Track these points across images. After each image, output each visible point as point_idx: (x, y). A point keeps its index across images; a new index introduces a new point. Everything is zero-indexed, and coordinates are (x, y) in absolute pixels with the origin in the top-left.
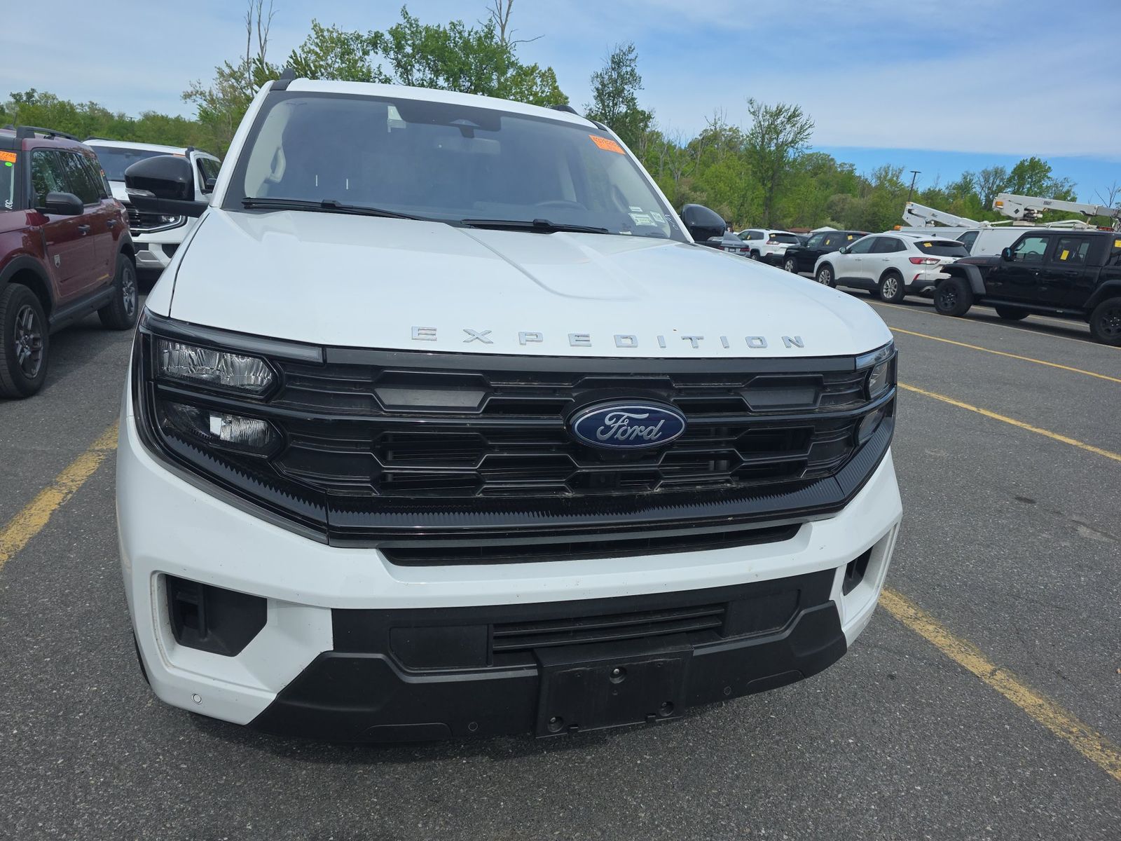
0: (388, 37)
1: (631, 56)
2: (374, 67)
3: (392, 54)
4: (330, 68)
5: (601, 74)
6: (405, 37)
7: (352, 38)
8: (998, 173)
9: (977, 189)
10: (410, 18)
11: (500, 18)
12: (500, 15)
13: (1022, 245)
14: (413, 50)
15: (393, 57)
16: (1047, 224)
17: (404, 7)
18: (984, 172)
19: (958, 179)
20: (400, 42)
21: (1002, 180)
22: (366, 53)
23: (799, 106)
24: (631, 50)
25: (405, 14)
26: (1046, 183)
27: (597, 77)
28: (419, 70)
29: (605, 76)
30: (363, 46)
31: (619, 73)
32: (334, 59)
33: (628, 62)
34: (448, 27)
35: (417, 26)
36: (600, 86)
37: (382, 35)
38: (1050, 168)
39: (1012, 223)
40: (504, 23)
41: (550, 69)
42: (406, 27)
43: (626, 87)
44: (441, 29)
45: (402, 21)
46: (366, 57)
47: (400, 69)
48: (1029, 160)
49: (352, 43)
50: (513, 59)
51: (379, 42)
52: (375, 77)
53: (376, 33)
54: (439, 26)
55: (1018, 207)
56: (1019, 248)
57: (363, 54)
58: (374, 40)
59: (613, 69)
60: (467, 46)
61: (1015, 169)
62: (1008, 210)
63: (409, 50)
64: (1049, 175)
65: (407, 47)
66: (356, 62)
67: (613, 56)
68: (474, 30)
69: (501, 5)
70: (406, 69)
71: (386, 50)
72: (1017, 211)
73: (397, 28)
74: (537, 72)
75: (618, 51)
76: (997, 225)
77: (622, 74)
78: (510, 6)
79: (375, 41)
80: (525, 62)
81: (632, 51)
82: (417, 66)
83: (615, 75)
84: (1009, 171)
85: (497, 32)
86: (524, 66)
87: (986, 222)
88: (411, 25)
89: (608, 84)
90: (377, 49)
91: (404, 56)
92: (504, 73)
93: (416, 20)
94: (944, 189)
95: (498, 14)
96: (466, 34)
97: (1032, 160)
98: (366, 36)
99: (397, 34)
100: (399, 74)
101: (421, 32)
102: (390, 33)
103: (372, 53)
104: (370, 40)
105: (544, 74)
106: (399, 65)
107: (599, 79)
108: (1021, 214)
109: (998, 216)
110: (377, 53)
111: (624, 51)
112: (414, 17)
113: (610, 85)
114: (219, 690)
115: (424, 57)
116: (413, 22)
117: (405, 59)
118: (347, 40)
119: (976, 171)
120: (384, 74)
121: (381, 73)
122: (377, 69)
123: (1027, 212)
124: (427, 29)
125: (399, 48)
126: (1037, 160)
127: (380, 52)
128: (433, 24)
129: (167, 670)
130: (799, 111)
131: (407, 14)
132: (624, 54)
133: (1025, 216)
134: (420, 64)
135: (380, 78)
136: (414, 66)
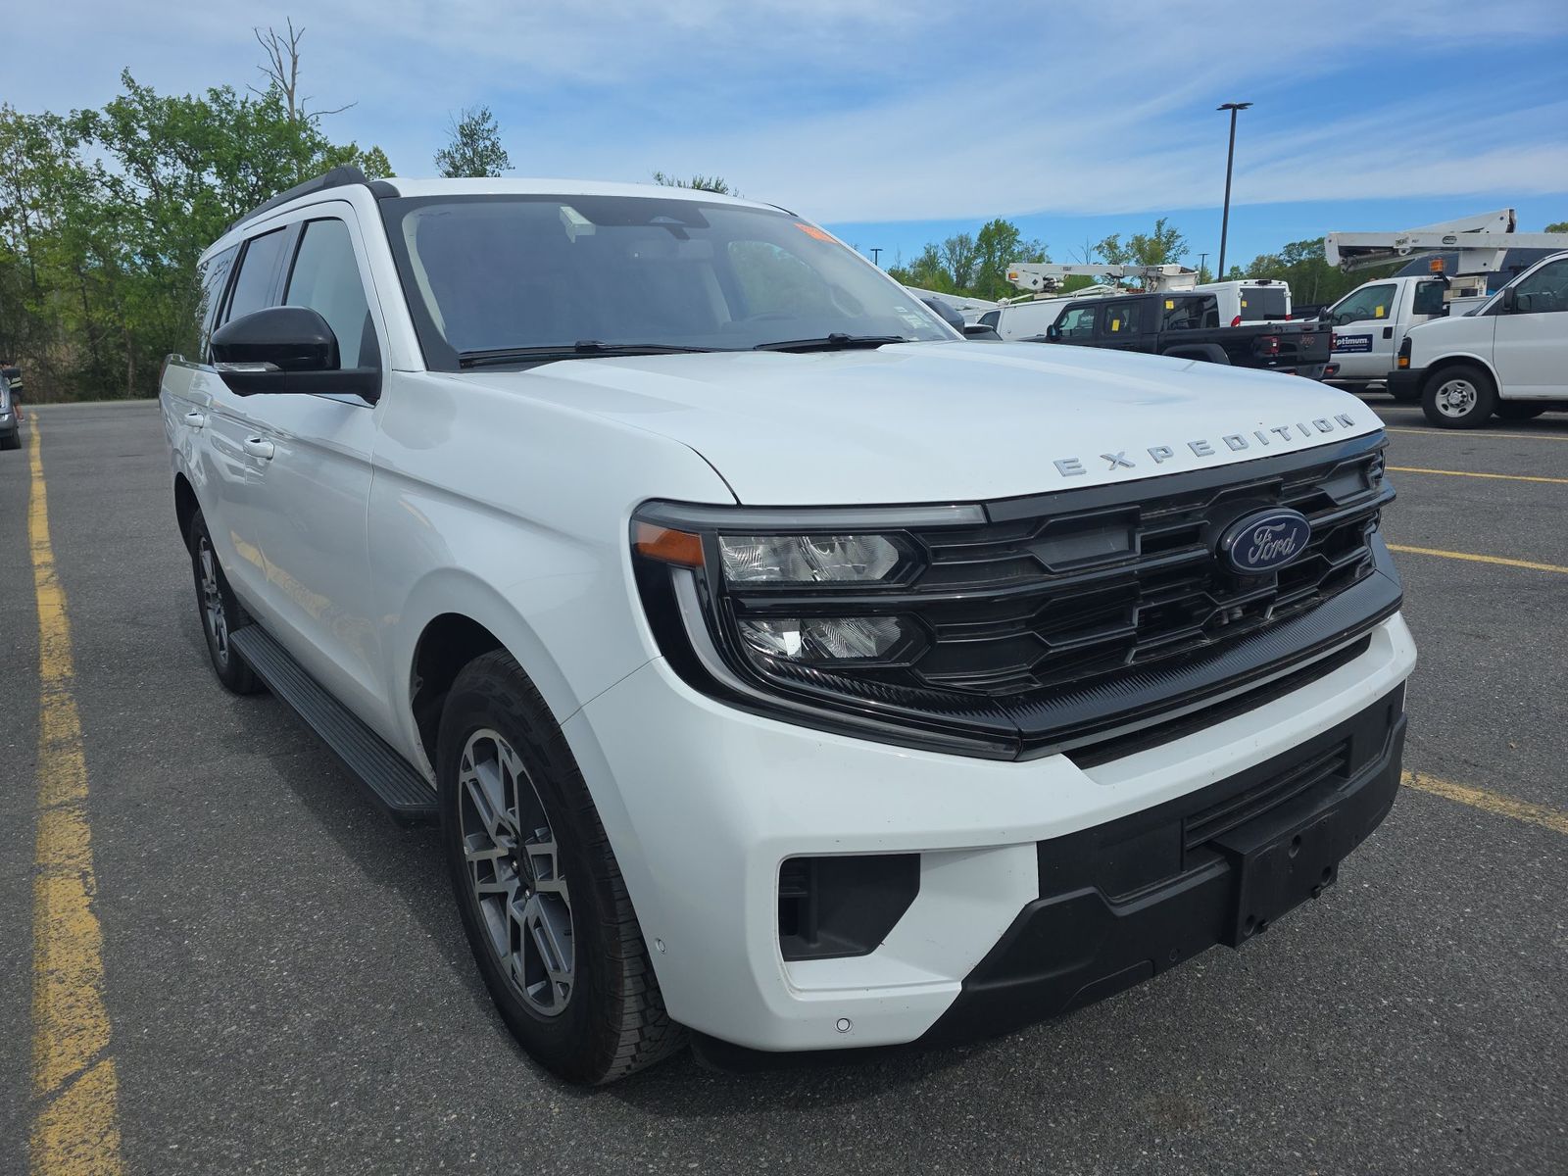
0: (105, 117)
1: (488, 126)
2: (88, 164)
3: (117, 144)
4: (10, 172)
5: (449, 152)
6: (134, 117)
7: (42, 123)
8: (963, 242)
9: (944, 264)
10: (138, 87)
11: (283, 81)
12: (282, 76)
13: (1066, 320)
14: (151, 134)
15: (118, 147)
16: (1074, 293)
17: (125, 71)
18: (947, 242)
19: (921, 254)
20: (128, 124)
21: (969, 250)
22: (71, 143)
23: (721, 179)
24: (485, 117)
25: (130, 83)
26: (1017, 249)
27: (444, 157)
28: (166, 164)
29: (455, 155)
30: (65, 133)
31: (474, 150)
32: (14, 157)
33: (485, 134)
34: (206, 98)
35: (153, 99)
36: (451, 169)
37: (96, 115)
38: (1017, 230)
39: (1033, 297)
40: (290, 87)
41: (376, 150)
42: (134, 101)
43: (488, 168)
44: (194, 102)
45: (126, 92)
46: (73, 149)
47: (134, 164)
48: (993, 223)
49: (44, 130)
50: (318, 138)
51: (91, 126)
52: (94, 180)
53: (85, 113)
54: (188, 97)
55: (1035, 277)
56: (1063, 324)
57: (66, 145)
58: (82, 124)
59: (465, 144)
60: (241, 125)
61: (980, 235)
62: (1025, 282)
63: (144, 135)
64: (1018, 238)
65: (139, 130)
66: (54, 158)
67: (462, 127)
68: (250, 101)
69: (280, 62)
70: (144, 163)
71: (106, 138)
72: (1035, 282)
73: (119, 103)
74: (357, 155)
75: (467, 120)
76: (1017, 302)
77: (480, 150)
78: (295, 63)
79: (85, 125)
80: (339, 142)
81: (488, 118)
82: (161, 158)
83: (469, 153)
84: (975, 238)
85: (284, 102)
86: (337, 147)
87: (1004, 299)
88: (142, 97)
89: (462, 166)
90: (90, 136)
91: (136, 146)
92: (307, 160)
93: (149, 91)
94: (908, 268)
95: (278, 75)
96: (238, 107)
97: (997, 222)
98: (67, 118)
99: (118, 110)
100: (132, 171)
101: (161, 108)
102: (108, 111)
103: (81, 142)
104: (75, 123)
105: (368, 159)
106: (132, 158)
107: (447, 159)
108: (1040, 285)
109: (1014, 291)
110: (91, 143)
111: (476, 118)
112: (146, 86)
113: (465, 168)
114: (881, 1001)
115: (173, 145)
116: (144, 93)
117: (139, 149)
118: (35, 125)
119: (939, 241)
120: (108, 173)
121: (103, 174)
122: (95, 167)
123: (1046, 282)
124: (171, 103)
125: (127, 132)
126: (1001, 222)
127: (97, 141)
128: (179, 95)
129: (796, 998)
130: (722, 185)
131: (133, 81)
132: (477, 122)
133: (1045, 286)
134: (165, 153)
135: (104, 180)
136: (157, 160)
